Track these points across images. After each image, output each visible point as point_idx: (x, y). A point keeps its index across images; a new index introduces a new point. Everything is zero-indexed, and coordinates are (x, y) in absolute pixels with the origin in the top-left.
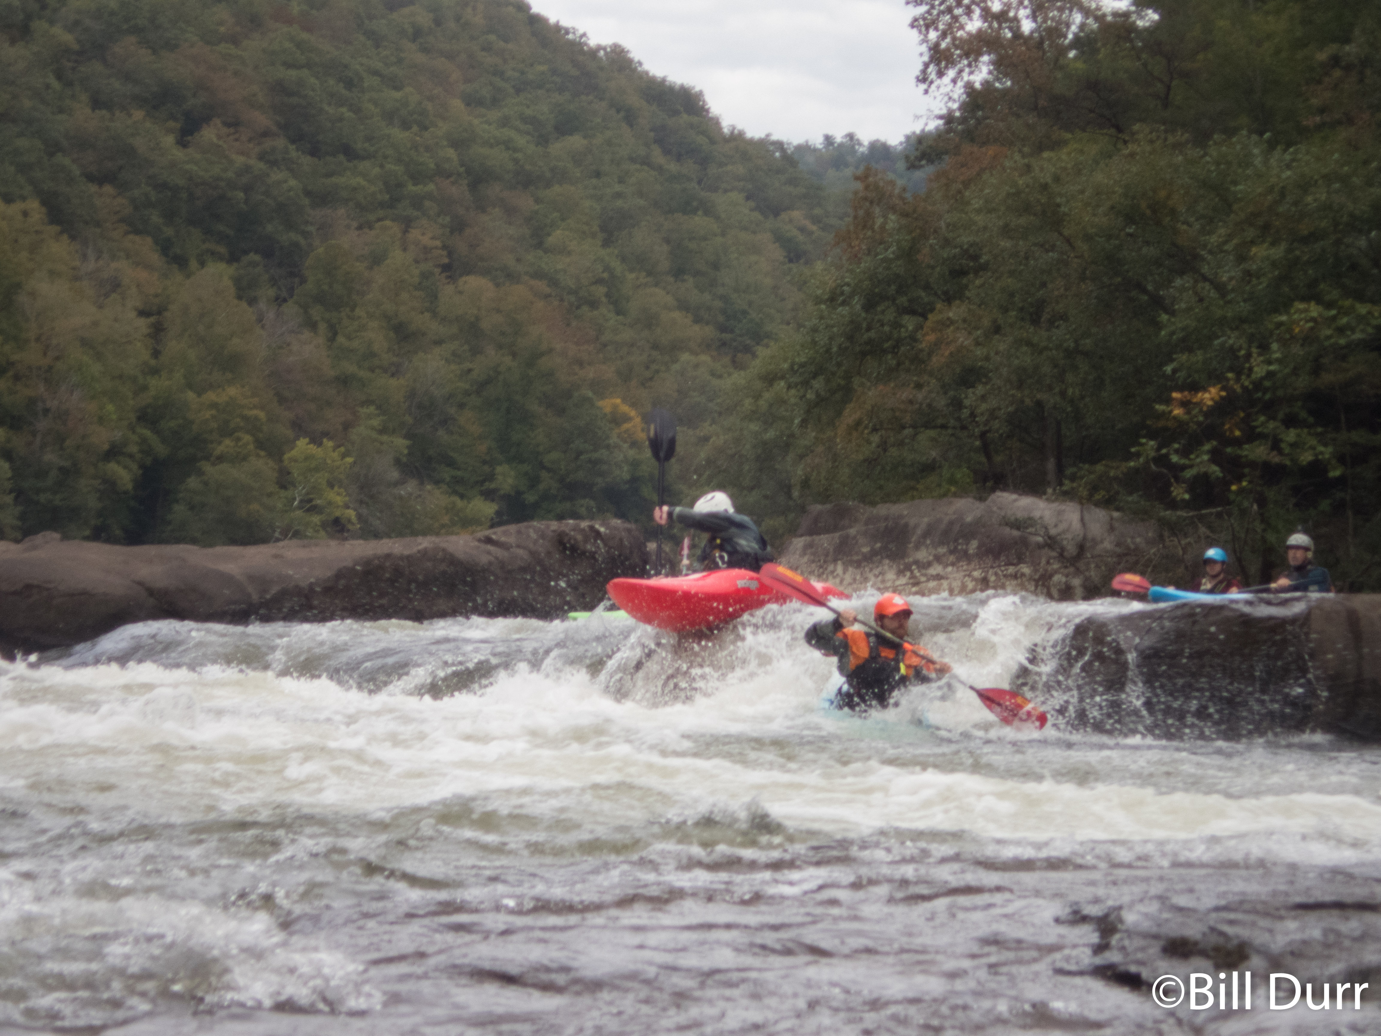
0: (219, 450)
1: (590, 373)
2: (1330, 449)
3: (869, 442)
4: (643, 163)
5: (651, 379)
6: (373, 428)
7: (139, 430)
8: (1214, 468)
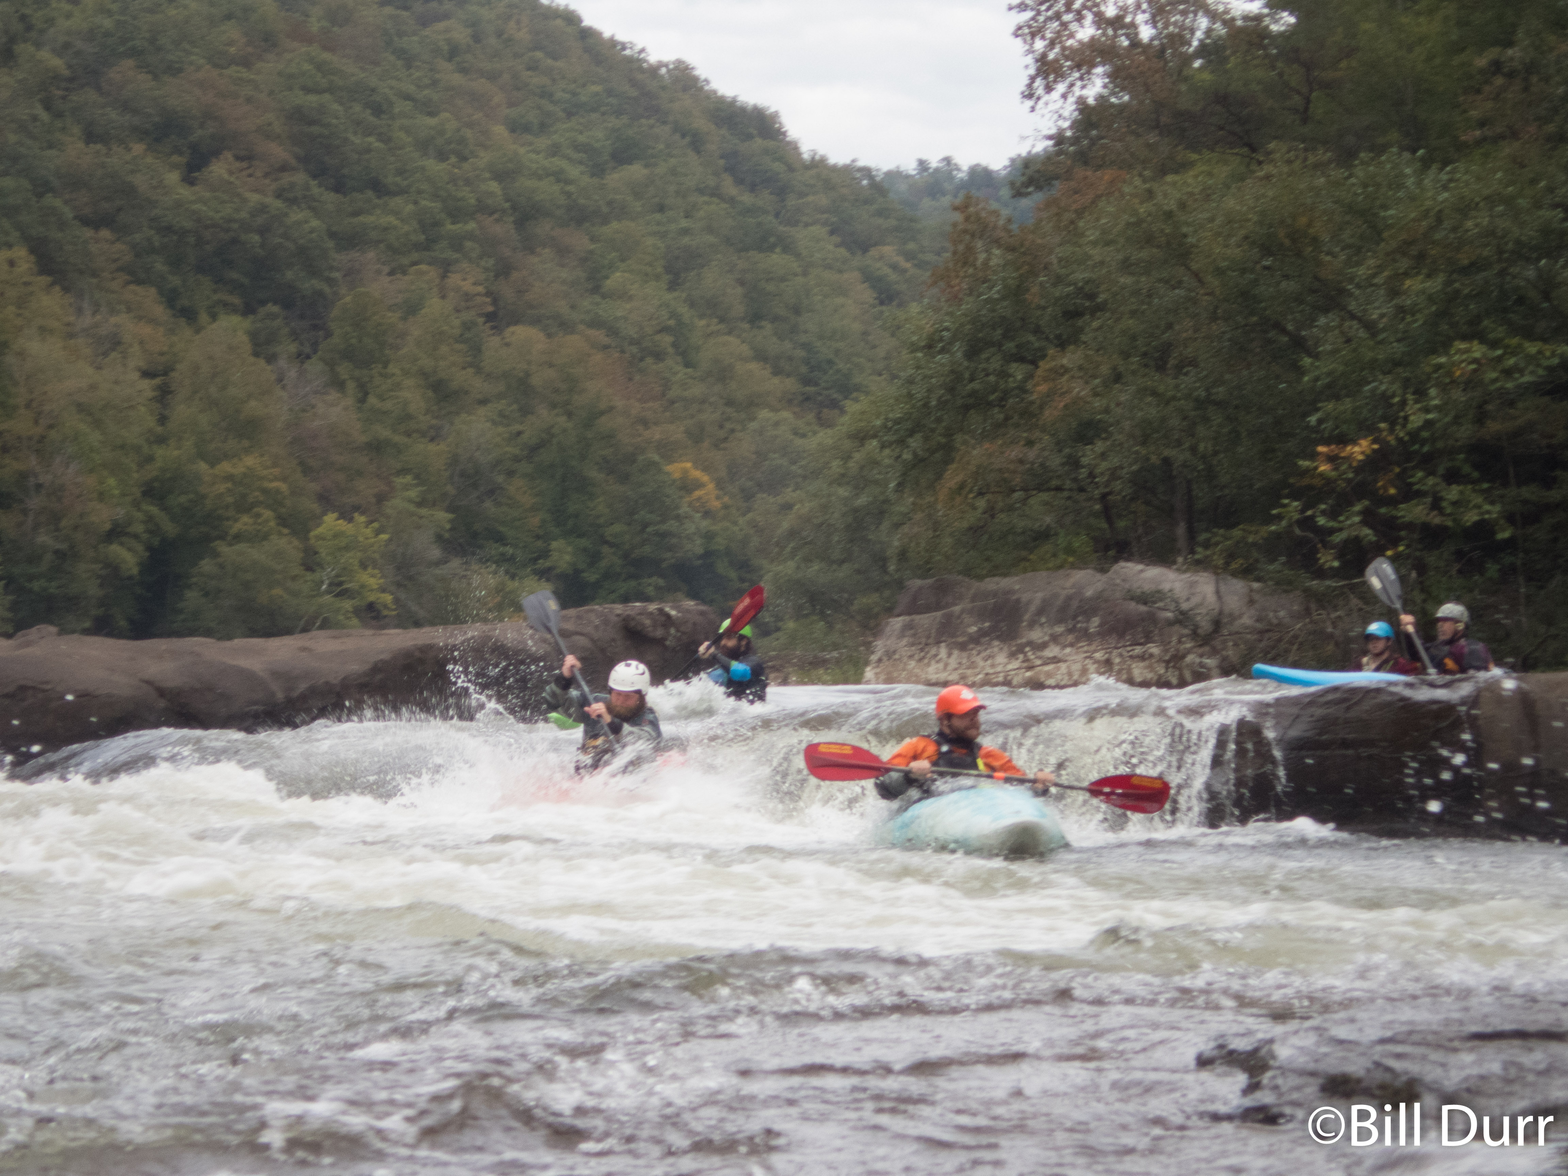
0: (237, 527)
1: (656, 434)
2: (1497, 508)
3: (975, 508)
4: (712, 195)
5: (725, 439)
6: (410, 501)
7: (145, 507)
8: (1367, 531)
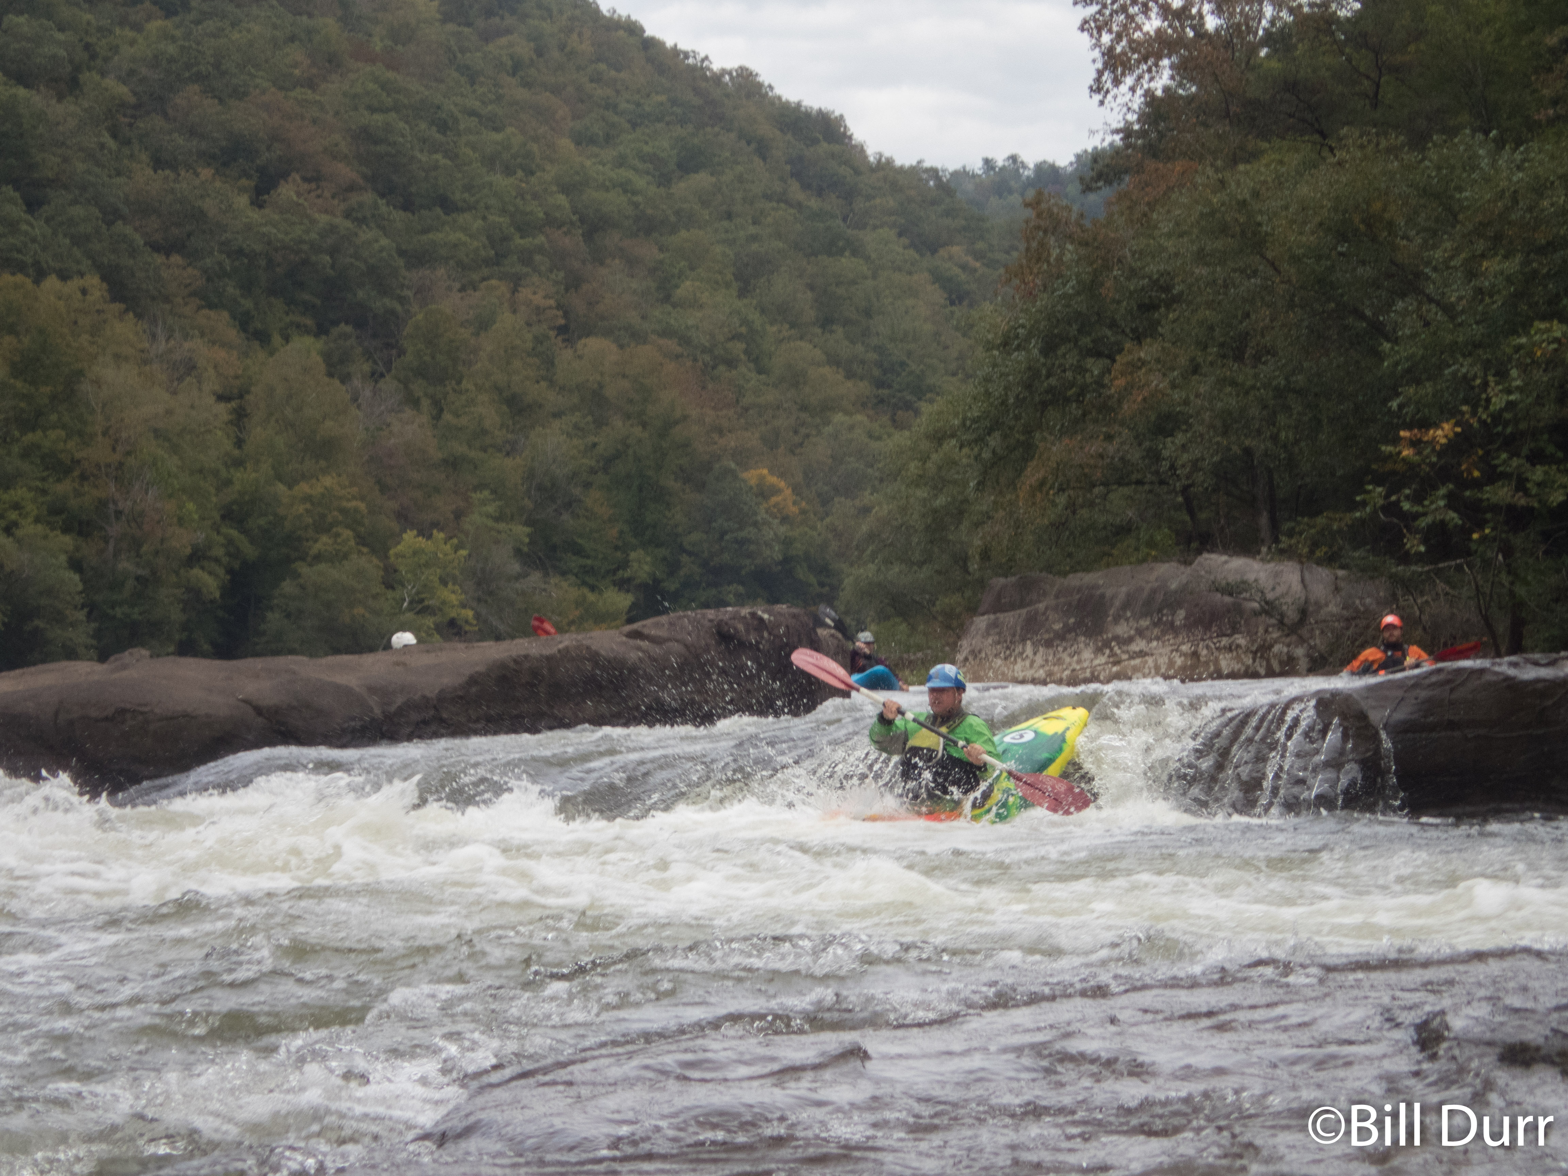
0: (316, 548)
1: (731, 441)
3: (1054, 504)
4: (779, 201)
5: (801, 445)
6: (488, 516)
7: (224, 530)
8: (1452, 515)
